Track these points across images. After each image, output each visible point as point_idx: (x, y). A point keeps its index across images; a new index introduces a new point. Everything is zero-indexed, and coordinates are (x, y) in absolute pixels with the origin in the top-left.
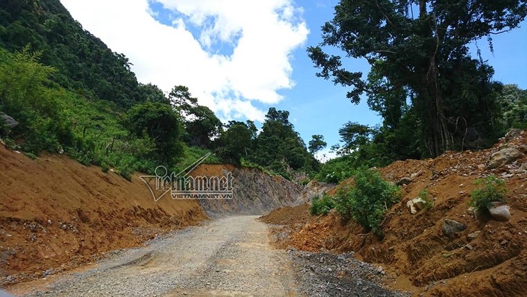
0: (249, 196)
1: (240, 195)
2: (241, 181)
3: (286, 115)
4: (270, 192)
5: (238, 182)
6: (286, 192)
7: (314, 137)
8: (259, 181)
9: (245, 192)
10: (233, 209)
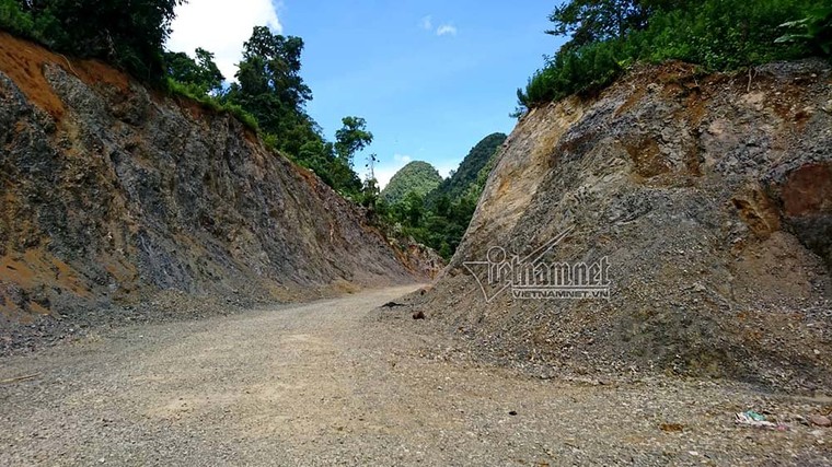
0: (206, 221)
1: (158, 208)
2: (164, 145)
3: (294, 47)
4: (290, 213)
5: (146, 145)
6: (331, 221)
7: (347, 121)
8: (248, 167)
9: (184, 198)
10: (102, 280)
